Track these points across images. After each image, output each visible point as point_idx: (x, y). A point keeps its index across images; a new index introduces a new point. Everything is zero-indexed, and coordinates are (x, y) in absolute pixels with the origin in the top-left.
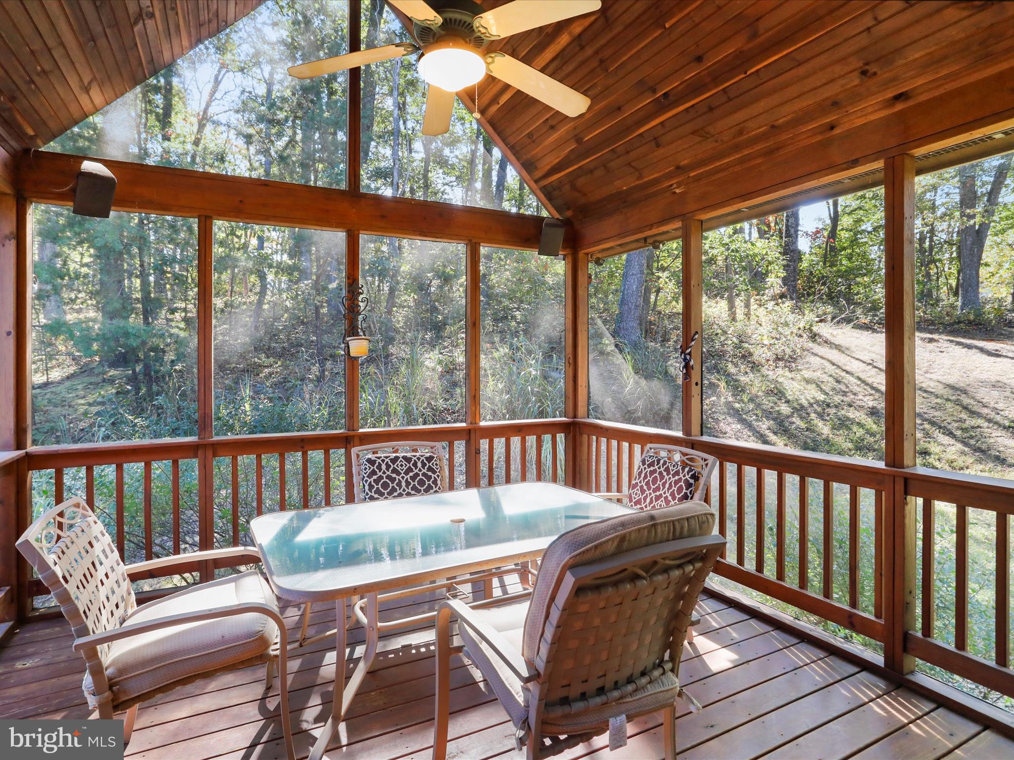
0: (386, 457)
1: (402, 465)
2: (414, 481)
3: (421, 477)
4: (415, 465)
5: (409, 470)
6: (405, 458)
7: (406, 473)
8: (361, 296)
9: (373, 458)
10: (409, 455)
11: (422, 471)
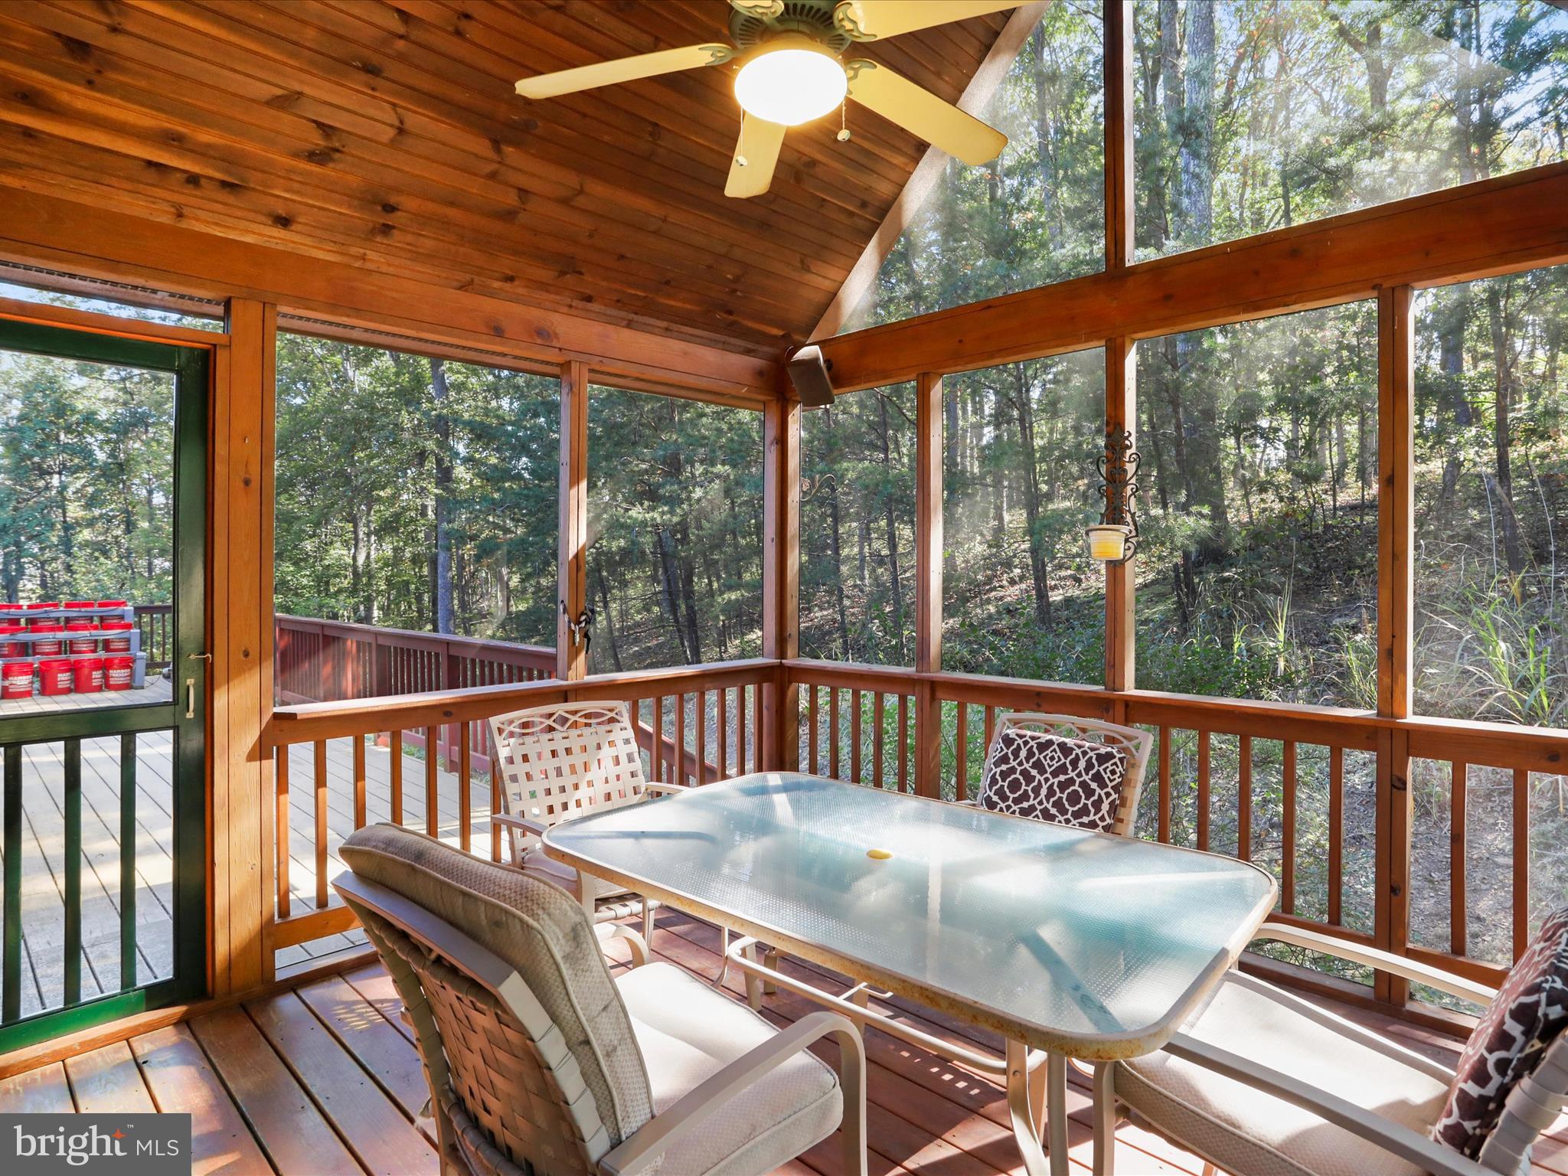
0: (1033, 738)
1: (1052, 758)
2: (1062, 792)
3: (1076, 787)
4: (1075, 763)
5: (1062, 769)
6: (1063, 747)
7: (1055, 774)
8: (1129, 452)
9: (1013, 736)
10: (1070, 742)
11: (1080, 775)
